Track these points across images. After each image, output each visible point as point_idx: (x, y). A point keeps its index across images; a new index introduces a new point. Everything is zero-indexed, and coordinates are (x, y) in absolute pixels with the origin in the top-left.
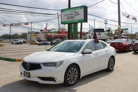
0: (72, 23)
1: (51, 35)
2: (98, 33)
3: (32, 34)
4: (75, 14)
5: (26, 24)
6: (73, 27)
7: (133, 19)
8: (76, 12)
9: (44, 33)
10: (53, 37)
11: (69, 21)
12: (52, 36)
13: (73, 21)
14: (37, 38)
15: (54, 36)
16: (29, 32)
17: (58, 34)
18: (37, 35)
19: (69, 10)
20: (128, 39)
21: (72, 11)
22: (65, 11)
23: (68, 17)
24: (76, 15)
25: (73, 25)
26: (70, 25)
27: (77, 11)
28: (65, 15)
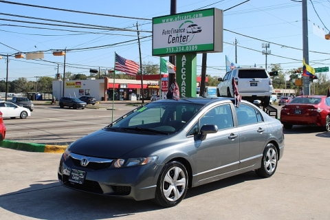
1: (119, 85)
2: (251, 79)
3: (68, 81)
4: (190, 30)
5: (55, 54)
6: (183, 64)
8: (193, 25)
9: (100, 77)
10: (124, 89)
11: (175, 48)
12: (122, 86)
13: (185, 47)
14: (81, 92)
17: (139, 82)
18: (80, 83)
19: (174, 19)
21: (183, 21)
22: (164, 21)
24: (194, 32)
25: (184, 58)
28: (164, 33)
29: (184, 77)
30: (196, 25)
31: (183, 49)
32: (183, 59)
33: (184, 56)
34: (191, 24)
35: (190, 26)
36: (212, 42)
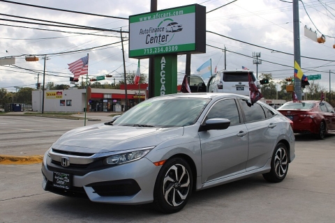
0: (160, 56)
1: (103, 94)
2: (237, 83)
3: (48, 91)
4: (169, 28)
5: (28, 59)
6: (162, 67)
8: (172, 24)
9: (83, 87)
10: (107, 99)
11: (153, 49)
12: (105, 96)
13: (164, 48)
15: (109, 97)
16: (38, 85)
17: (122, 92)
18: (61, 93)
19: (152, 17)
20: (323, 102)
21: (162, 19)
22: (141, 19)
24: (174, 31)
25: (163, 60)
26: (154, 59)
27: (175, 18)
28: (142, 32)
29: (163, 80)
30: (176, 23)
31: (162, 50)
32: (162, 62)
33: (163, 58)
34: (170, 22)
35: (169, 25)
36: (194, 42)
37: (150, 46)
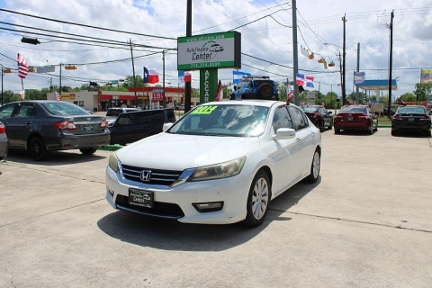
1: (111, 96)
4: (212, 49)
6: (206, 78)
7: (320, 61)
8: (215, 45)
12: (114, 98)
15: (117, 98)
16: (52, 88)
18: (74, 95)
19: (198, 39)
21: (207, 41)
23: (195, 56)
24: (216, 51)
28: (188, 51)
29: (207, 89)
30: (218, 45)
31: (206, 65)
32: (206, 74)
33: (207, 71)
34: (213, 44)
35: (212, 46)
36: (233, 60)
37: (196, 61)
